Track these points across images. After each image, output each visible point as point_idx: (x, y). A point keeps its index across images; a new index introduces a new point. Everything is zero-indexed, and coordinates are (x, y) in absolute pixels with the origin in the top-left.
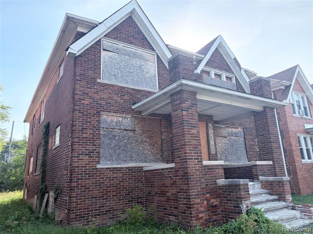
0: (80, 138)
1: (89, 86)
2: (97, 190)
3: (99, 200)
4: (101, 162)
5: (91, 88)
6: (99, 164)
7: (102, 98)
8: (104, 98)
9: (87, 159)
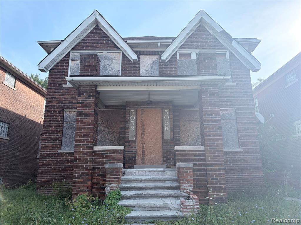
0: (47, 130)
1: (57, 91)
2: (57, 169)
3: (58, 176)
4: (62, 148)
5: (58, 93)
6: (61, 149)
7: (66, 99)
8: (68, 99)
9: (51, 146)
